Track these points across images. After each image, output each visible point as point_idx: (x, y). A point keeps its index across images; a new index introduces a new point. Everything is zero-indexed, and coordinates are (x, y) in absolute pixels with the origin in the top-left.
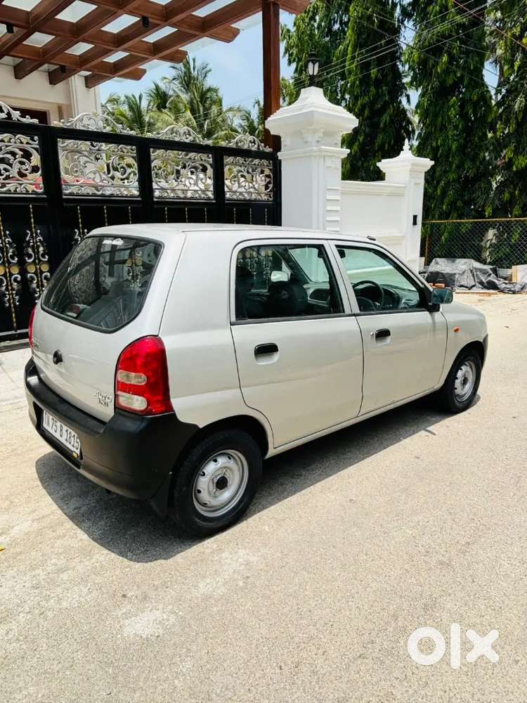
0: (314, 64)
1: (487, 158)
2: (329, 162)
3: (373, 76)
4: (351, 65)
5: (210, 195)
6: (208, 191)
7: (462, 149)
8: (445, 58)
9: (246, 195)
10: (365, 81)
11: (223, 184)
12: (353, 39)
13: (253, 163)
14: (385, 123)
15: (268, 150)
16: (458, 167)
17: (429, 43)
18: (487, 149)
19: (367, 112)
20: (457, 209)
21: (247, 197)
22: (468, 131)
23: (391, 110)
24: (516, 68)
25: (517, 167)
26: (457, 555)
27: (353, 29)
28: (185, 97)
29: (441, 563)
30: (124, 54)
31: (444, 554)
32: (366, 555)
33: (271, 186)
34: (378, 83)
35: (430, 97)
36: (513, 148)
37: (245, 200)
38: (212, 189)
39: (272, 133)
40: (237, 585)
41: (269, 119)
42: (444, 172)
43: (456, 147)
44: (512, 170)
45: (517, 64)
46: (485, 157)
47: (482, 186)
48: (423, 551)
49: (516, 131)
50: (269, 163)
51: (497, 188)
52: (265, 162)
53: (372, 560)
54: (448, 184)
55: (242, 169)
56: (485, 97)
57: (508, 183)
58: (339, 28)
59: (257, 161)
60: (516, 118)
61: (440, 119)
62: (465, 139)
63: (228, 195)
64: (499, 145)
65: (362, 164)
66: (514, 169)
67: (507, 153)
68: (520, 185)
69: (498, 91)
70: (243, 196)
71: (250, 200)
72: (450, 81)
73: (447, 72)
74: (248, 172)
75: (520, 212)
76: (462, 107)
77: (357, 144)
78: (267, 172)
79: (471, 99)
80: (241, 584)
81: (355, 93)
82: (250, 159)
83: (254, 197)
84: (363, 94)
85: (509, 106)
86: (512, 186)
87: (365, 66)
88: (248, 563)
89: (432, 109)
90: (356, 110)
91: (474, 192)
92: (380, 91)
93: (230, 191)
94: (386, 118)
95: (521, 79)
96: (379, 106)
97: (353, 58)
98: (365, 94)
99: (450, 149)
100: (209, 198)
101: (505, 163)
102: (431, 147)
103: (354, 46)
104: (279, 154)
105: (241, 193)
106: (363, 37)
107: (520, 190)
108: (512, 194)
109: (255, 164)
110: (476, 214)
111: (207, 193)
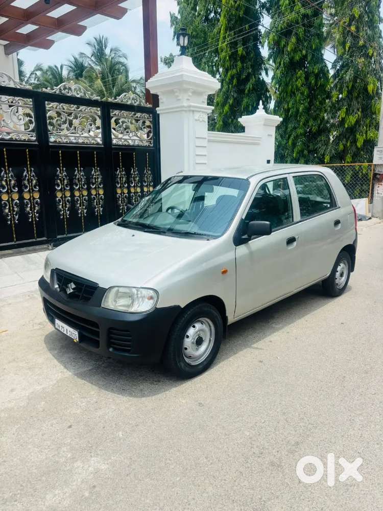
0: (184, 37)
1: (326, 118)
2: (197, 116)
3: (240, 53)
4: (222, 45)
5: (99, 141)
6: (97, 137)
7: (308, 110)
8: (293, 40)
9: (130, 141)
10: (233, 56)
11: (110, 132)
12: (224, 24)
13: (136, 116)
14: (249, 91)
15: (149, 106)
16: (304, 124)
17: (281, 28)
18: (326, 111)
19: (235, 81)
20: (304, 156)
21: (131, 143)
22: (312, 97)
23: (252, 81)
24: (347, 48)
25: (348, 125)
26: (287, 455)
27: (225, 16)
28: (98, 68)
29: (272, 464)
30: (34, 27)
31: (276, 454)
32: (206, 458)
33: (151, 135)
34: (243, 59)
35: (282, 70)
36: (345, 110)
37: (129, 146)
38: (100, 136)
39: (151, 93)
40: (83, 496)
41: (149, 81)
42: (293, 128)
43: (303, 109)
44: (344, 127)
45: (348, 45)
46: (324, 117)
47: (322, 138)
48: (257, 452)
49: (347, 96)
50: (149, 116)
51: (333, 141)
52: (146, 116)
53: (211, 464)
54: (297, 137)
55: (126, 120)
56: (323, 72)
57: (342, 137)
58: (214, 16)
59: (138, 115)
60: (348, 87)
61: (290, 87)
62: (309, 103)
63: (114, 142)
64: (335, 108)
65: (232, 121)
66: (346, 126)
67: (341, 114)
68: (350, 139)
69: (334, 66)
70: (128, 142)
71: (133, 146)
72: (297, 58)
73: (295, 50)
74: (131, 123)
75: (351, 159)
76: (307, 78)
77: (228, 105)
78: (148, 123)
79: (313, 72)
80: (87, 494)
81: (226, 67)
82: (133, 113)
83: (136, 143)
84: (232, 67)
85: (342, 77)
86: (345, 140)
87: (233, 45)
88: (97, 471)
89: (284, 79)
90: (227, 80)
91: (316, 144)
92: (245, 65)
93: (117, 137)
94: (249, 86)
95: (351, 57)
96: (244, 77)
97: (224, 38)
98: (233, 68)
99: (298, 110)
100: (98, 143)
101: (339, 121)
102: (284, 108)
103: (225, 30)
104: (157, 109)
105: (126, 140)
106: (232, 22)
107: (351, 143)
108: (345, 146)
109: (137, 117)
110: (318, 161)
111: (96, 139)
